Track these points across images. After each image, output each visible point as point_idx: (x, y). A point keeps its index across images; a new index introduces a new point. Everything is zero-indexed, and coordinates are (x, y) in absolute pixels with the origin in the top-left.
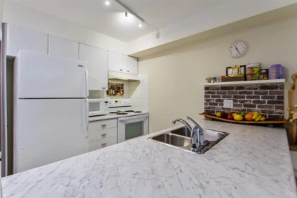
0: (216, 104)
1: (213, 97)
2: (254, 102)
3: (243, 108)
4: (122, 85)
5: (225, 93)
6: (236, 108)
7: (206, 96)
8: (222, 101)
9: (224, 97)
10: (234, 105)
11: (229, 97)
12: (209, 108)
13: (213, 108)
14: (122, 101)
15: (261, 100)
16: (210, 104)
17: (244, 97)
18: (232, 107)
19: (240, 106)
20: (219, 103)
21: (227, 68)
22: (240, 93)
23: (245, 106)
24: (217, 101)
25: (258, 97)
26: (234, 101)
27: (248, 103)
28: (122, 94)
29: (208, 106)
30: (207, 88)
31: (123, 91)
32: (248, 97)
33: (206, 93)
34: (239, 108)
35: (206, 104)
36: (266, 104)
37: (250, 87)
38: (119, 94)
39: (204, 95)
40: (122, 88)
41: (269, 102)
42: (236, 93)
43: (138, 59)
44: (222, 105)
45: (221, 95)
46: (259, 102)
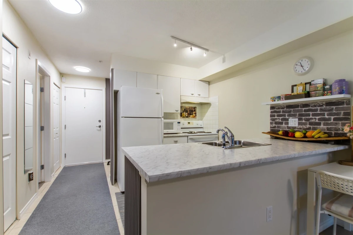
0: (282, 123)
1: (278, 116)
2: (319, 119)
3: (308, 126)
4: (195, 108)
5: (290, 111)
6: (301, 127)
7: (271, 116)
8: (288, 120)
9: (289, 116)
10: (299, 124)
11: (294, 116)
12: (275, 127)
13: (278, 127)
14: (194, 122)
15: (326, 117)
16: (276, 123)
17: (309, 115)
18: (297, 125)
19: (305, 124)
20: (284, 122)
21: (293, 87)
22: (305, 111)
23: (311, 124)
24: (282, 119)
25: (324, 115)
26: (299, 119)
27: (313, 121)
28: (195, 117)
29: (274, 125)
30: (272, 108)
31: (195, 114)
32: (313, 115)
33: (272, 112)
34: (304, 127)
35: (271, 123)
36: (332, 121)
37: (316, 104)
38: (191, 116)
39: (269, 114)
40: (195, 111)
41: (334, 119)
42: (301, 111)
43: (209, 83)
44: (287, 123)
45: (286, 114)
46: (325, 119)
